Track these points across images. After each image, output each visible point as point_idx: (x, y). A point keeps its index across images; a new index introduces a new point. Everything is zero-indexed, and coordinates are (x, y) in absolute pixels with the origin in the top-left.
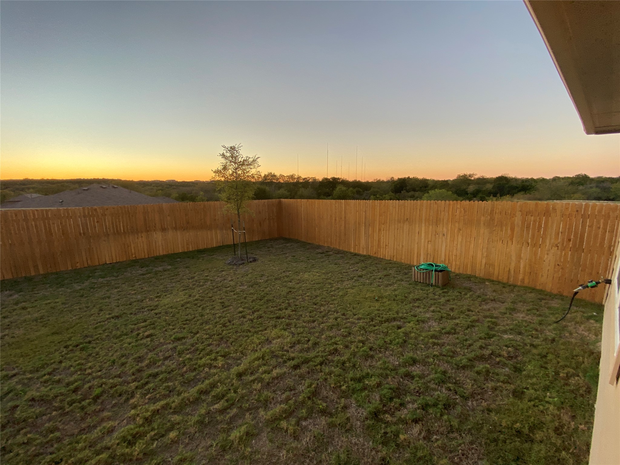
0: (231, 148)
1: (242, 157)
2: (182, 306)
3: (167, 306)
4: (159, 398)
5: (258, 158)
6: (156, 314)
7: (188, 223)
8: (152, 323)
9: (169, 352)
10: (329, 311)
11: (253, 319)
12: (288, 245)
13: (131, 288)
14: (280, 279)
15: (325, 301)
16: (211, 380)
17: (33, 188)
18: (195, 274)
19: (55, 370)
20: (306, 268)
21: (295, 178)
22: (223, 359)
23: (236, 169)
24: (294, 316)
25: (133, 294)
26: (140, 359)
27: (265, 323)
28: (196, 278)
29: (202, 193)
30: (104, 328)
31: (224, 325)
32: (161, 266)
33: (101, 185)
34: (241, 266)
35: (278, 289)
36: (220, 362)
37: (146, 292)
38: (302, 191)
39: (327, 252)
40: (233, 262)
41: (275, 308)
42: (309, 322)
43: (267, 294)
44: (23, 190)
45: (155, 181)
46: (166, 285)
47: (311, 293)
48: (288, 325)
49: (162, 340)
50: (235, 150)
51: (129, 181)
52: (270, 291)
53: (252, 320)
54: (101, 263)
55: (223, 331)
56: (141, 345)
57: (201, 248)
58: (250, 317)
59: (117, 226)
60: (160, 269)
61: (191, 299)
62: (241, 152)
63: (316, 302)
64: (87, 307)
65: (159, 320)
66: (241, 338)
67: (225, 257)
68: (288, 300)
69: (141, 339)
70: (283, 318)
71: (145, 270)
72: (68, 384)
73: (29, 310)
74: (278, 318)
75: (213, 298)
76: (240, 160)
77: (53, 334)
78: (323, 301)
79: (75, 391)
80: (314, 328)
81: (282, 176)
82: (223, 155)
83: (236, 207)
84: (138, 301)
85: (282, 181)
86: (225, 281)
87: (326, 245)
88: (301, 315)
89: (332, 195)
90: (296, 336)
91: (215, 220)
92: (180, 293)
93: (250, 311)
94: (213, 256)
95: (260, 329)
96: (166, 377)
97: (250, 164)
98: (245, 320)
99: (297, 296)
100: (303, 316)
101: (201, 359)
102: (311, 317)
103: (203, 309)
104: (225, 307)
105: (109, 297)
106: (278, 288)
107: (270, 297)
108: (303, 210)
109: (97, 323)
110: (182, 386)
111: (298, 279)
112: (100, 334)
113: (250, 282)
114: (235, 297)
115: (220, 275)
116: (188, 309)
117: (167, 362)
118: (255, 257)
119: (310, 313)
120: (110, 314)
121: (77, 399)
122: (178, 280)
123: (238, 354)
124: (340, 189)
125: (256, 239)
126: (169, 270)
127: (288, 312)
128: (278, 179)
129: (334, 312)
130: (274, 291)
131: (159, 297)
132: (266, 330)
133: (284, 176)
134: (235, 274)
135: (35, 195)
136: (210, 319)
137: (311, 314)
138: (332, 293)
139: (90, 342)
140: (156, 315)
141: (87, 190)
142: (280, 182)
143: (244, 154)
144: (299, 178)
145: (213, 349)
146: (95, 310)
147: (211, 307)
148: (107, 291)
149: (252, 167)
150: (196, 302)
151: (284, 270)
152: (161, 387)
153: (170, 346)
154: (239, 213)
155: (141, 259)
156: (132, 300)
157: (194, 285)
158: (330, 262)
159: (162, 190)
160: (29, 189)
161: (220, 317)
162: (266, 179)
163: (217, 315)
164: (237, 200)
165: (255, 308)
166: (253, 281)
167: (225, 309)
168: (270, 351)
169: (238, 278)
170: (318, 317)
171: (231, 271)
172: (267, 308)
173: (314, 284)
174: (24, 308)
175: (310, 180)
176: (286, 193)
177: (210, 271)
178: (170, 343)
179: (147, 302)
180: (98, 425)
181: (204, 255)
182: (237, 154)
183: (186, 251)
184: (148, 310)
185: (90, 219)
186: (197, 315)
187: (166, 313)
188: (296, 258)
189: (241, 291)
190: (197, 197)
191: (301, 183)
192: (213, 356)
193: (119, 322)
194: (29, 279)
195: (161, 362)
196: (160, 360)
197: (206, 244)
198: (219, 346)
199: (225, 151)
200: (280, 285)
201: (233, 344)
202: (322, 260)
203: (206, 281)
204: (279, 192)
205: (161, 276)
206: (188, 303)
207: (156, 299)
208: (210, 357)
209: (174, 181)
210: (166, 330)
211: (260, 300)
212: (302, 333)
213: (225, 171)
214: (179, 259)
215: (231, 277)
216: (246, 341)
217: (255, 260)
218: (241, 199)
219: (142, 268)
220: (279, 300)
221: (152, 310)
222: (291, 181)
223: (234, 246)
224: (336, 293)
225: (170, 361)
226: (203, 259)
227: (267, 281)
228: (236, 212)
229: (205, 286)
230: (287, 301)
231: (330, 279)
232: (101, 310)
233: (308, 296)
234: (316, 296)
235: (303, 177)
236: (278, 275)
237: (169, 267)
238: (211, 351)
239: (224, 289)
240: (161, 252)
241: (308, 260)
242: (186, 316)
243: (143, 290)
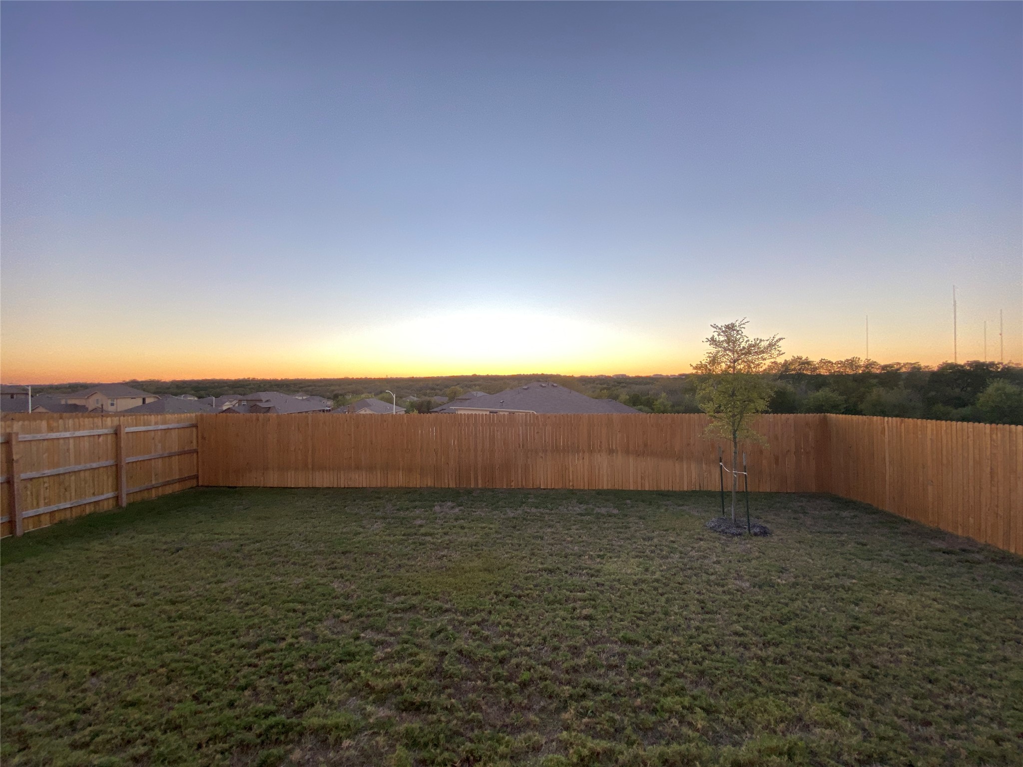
0: (727, 327)
1: (748, 341)
2: (635, 584)
3: (613, 577)
4: (599, 732)
5: (780, 339)
6: (598, 584)
7: (646, 445)
8: (592, 597)
9: (616, 658)
10: (974, 713)
11: (766, 659)
12: (845, 514)
13: (566, 532)
14: (827, 589)
15: (961, 682)
16: (683, 747)
17: (479, 385)
18: (653, 532)
19: (484, 620)
20: (899, 580)
21: (860, 366)
22: (704, 715)
23: (734, 362)
24: (869, 692)
25: (568, 542)
26: (575, 651)
27: (793, 679)
28: (655, 540)
29: (664, 395)
30: (535, 582)
31: (706, 648)
32: (604, 507)
33: (540, 383)
34: (736, 539)
35: (824, 613)
36: (700, 720)
37: (584, 544)
38: (878, 393)
39: (964, 550)
40: (720, 526)
41: (818, 654)
42: (911, 719)
43: (797, 615)
44: (470, 387)
45: (599, 376)
46: (612, 540)
47: (919, 650)
48: (851, 705)
49: (605, 632)
50: (735, 330)
51: (569, 377)
52: (802, 610)
53: (763, 661)
54: (535, 487)
55: (704, 658)
56: (578, 627)
57: (663, 488)
58: (759, 652)
59: (556, 440)
60: (603, 511)
61: (648, 576)
62: (745, 332)
63: (933, 677)
64: (520, 545)
65: (601, 596)
66: (740, 689)
67: (704, 514)
68: (850, 645)
69: (578, 618)
70: (838, 684)
71: (584, 507)
72: (496, 648)
73: (466, 530)
74: (827, 679)
75: (684, 586)
76: (743, 345)
77: (485, 570)
78: (954, 680)
79: (502, 661)
80: (927, 740)
81: (824, 362)
82: (713, 341)
83: (731, 428)
84: (575, 555)
85: (823, 372)
86: (706, 561)
87: (960, 532)
88: (889, 695)
89: (973, 404)
90: (875, 740)
91: (688, 445)
92: (632, 560)
93: (761, 640)
94: (684, 508)
95: (783, 687)
96: (610, 701)
97: (763, 352)
98: (747, 654)
99: (875, 643)
100: (894, 699)
101: (665, 695)
102: (916, 709)
103: (668, 601)
104: (707, 613)
105: (542, 538)
106: (823, 609)
107: (805, 624)
108: (886, 440)
109: (528, 572)
110: (634, 731)
111: (877, 602)
112: (531, 589)
113: (755, 577)
114: (726, 598)
115: (696, 545)
116: (643, 593)
117: (612, 674)
118: (764, 525)
119: (915, 698)
120: (542, 563)
121: (503, 676)
122: (629, 536)
123: (735, 720)
124: (998, 389)
125: (766, 488)
126: (615, 516)
127: (852, 674)
128: (816, 369)
129: (992, 720)
130: (814, 612)
131: (602, 557)
132: (795, 694)
133: (830, 362)
134: (724, 551)
135: (480, 394)
136: (679, 626)
137: (916, 702)
138: (983, 667)
139: (520, 597)
140: (598, 586)
141: (526, 389)
142: (820, 375)
143: (750, 334)
144: (870, 365)
145: (686, 686)
146: (525, 552)
147: (682, 603)
148: (541, 528)
149: (765, 356)
150: (656, 584)
151: (837, 571)
152: (603, 715)
153: (617, 648)
154: (735, 438)
155: (580, 490)
156: (568, 551)
157: (652, 552)
158: (974, 580)
159: (608, 389)
160: (475, 385)
161: (698, 628)
162: (787, 369)
163: (692, 622)
164: (734, 416)
165: (770, 636)
166: (762, 577)
167: (708, 616)
168: (807, 747)
169: (730, 562)
170: (940, 716)
171: (717, 544)
172: (797, 646)
173: (926, 628)
174: (462, 528)
175: (904, 370)
176: (836, 397)
177: (678, 535)
178: (616, 642)
179: (586, 561)
180: (522, 729)
181: (668, 502)
182: (739, 336)
183: (640, 489)
184: (588, 574)
185: (530, 429)
186: (659, 609)
187: (611, 588)
188: (868, 550)
189: (738, 590)
190: (656, 400)
191: (876, 376)
192: (687, 701)
193: (553, 579)
194: (469, 492)
195: (603, 670)
196: (602, 666)
197: (671, 482)
198: (697, 686)
199: (716, 334)
200: (827, 604)
201: (725, 694)
202: (949, 570)
203: (673, 551)
204: (818, 394)
205: (605, 523)
206: (643, 581)
207: (598, 560)
208: (682, 699)
209: (625, 375)
210: (611, 617)
211: (780, 622)
212: (892, 740)
213: (713, 365)
214: (628, 501)
215: (717, 556)
216: (751, 699)
217: (765, 533)
218: (741, 413)
219: (581, 504)
220: (825, 639)
221: (592, 576)
222: (850, 371)
223: (723, 495)
224: (996, 668)
225: (616, 674)
226: (666, 510)
227: (795, 585)
228: (732, 436)
229: (670, 560)
230: (847, 648)
231: (977, 626)
232: (533, 554)
233: (908, 654)
234: (934, 662)
235: (883, 363)
236: (823, 579)
237: (616, 511)
238: (683, 689)
239: (705, 577)
240: (605, 485)
241: (906, 561)
242: (641, 604)
243: (580, 539)
